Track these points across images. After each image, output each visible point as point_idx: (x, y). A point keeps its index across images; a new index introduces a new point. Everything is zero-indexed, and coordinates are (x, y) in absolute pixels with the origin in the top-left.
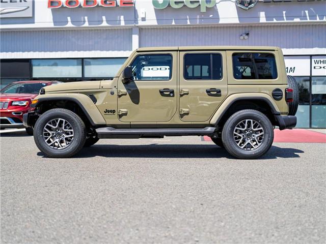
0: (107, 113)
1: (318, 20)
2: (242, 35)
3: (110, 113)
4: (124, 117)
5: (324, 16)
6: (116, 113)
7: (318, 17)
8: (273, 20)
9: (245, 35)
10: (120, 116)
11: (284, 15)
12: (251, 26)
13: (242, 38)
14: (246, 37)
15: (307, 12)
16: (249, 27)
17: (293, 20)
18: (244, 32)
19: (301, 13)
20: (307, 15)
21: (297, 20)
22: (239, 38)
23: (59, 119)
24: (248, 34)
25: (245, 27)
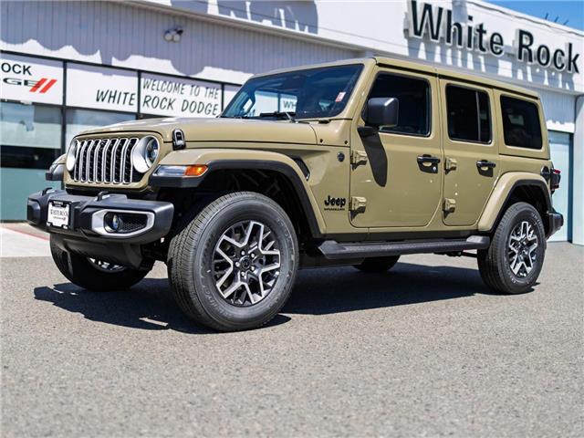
0: (330, 206)
1: (297, 30)
2: (168, 32)
3: (335, 206)
4: (359, 214)
5: (305, 25)
6: (346, 207)
7: (297, 25)
8: (229, 14)
9: (175, 32)
10: (354, 213)
11: (248, 9)
12: (186, 18)
13: (169, 37)
14: (177, 37)
15: (282, 11)
16: (181, 17)
17: (261, 21)
18: (172, 25)
19: (273, 12)
20: (283, 17)
21: (267, 23)
22: (164, 37)
23: (252, 223)
24: (180, 32)
25: (175, 16)
